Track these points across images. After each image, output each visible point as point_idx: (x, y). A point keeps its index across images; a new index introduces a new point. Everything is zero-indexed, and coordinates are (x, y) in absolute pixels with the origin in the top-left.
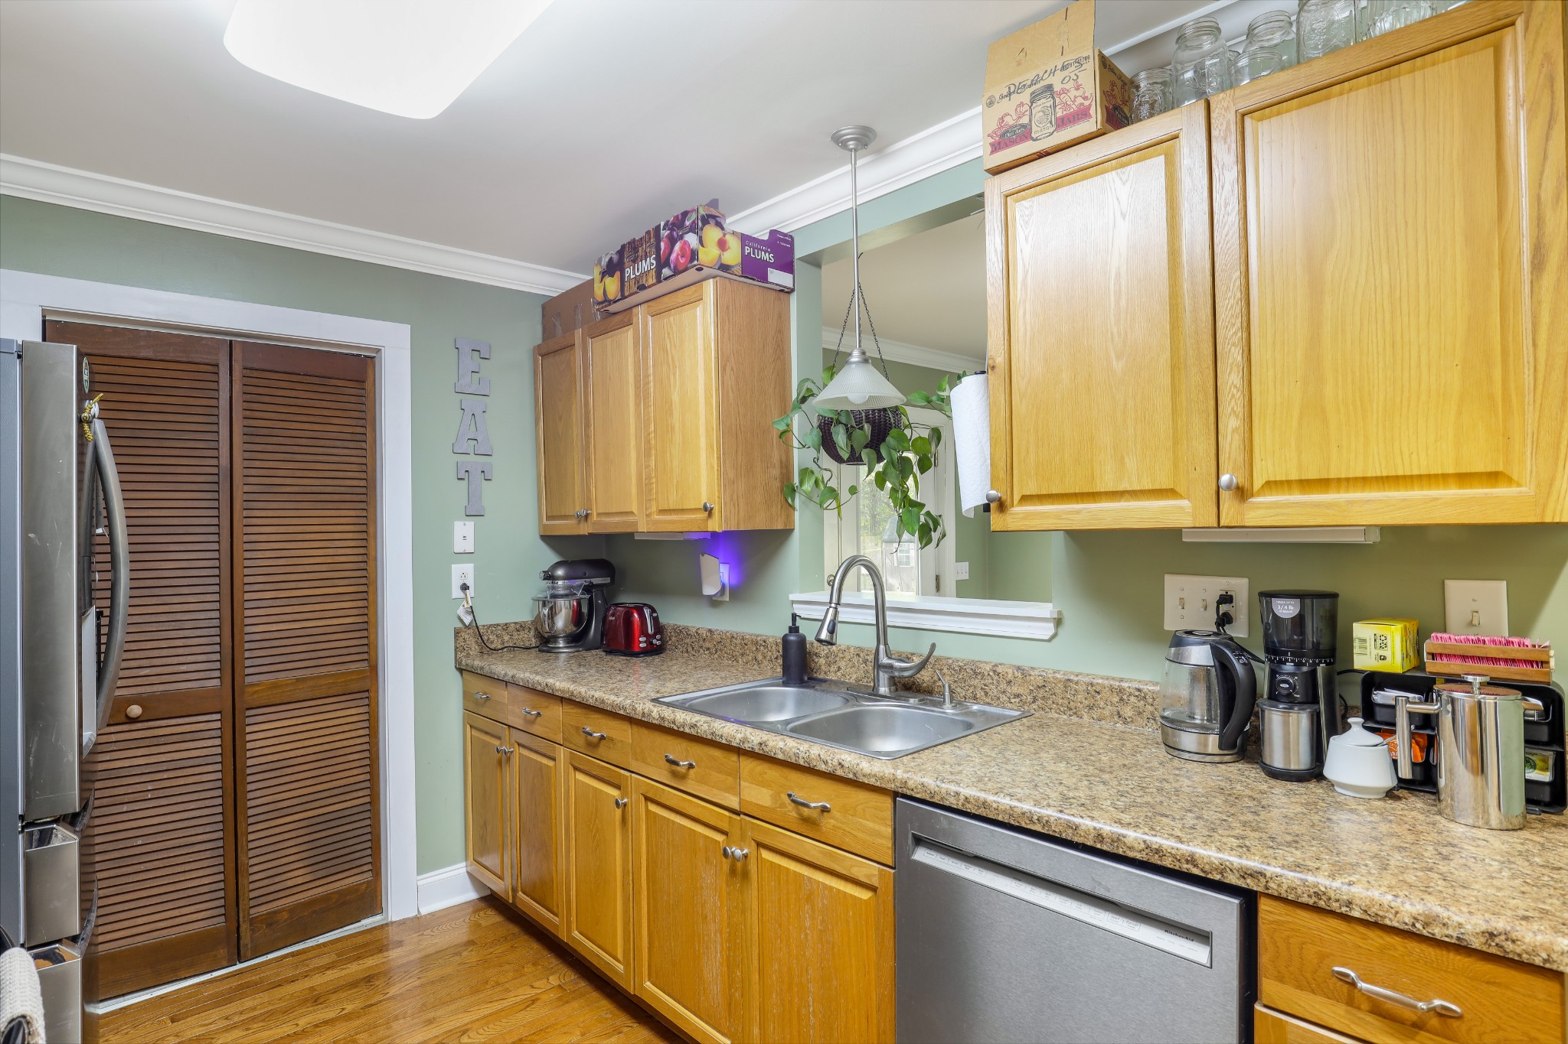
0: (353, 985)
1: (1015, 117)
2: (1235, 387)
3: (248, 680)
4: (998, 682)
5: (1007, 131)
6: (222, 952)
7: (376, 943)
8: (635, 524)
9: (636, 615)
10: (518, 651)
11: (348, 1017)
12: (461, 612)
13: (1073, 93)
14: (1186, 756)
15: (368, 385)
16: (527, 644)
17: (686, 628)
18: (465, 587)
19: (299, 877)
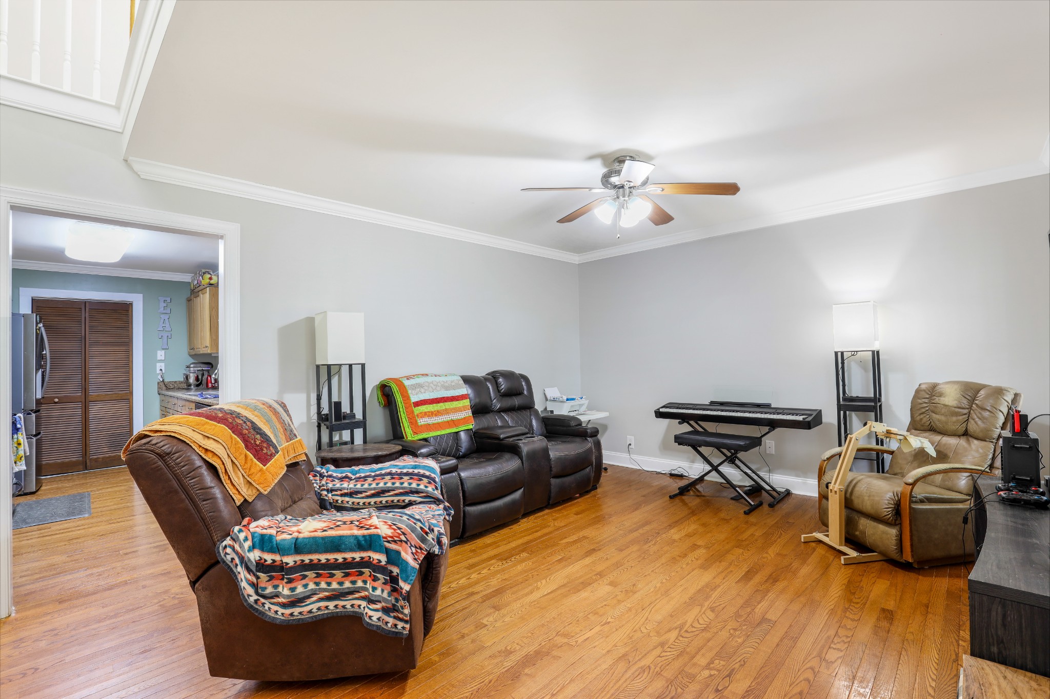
3: (90, 394)
6: (81, 467)
10: (180, 389)
12: (159, 377)
15: (130, 311)
16: (184, 387)
18: (161, 370)
19: (106, 450)
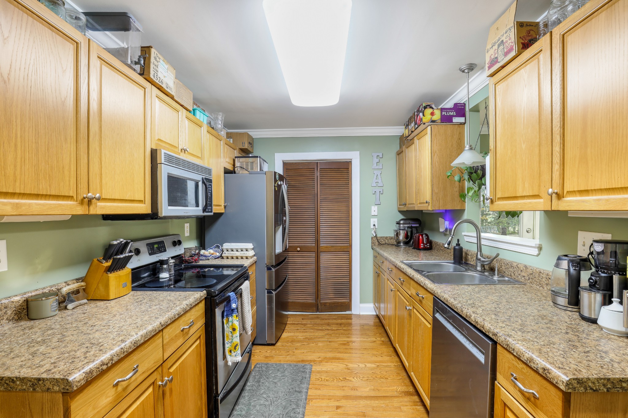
0: (337, 324)
1: (494, 55)
2: (558, 152)
3: (321, 245)
4: (518, 270)
5: (492, 61)
6: (315, 309)
7: (349, 317)
8: (414, 207)
9: (421, 237)
10: (390, 245)
11: (332, 330)
12: (373, 232)
13: (509, 41)
14: (560, 307)
15: (350, 169)
16: (393, 244)
17: (438, 242)
18: (374, 225)
19: (332, 296)
